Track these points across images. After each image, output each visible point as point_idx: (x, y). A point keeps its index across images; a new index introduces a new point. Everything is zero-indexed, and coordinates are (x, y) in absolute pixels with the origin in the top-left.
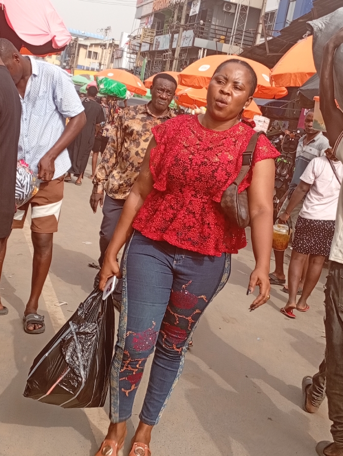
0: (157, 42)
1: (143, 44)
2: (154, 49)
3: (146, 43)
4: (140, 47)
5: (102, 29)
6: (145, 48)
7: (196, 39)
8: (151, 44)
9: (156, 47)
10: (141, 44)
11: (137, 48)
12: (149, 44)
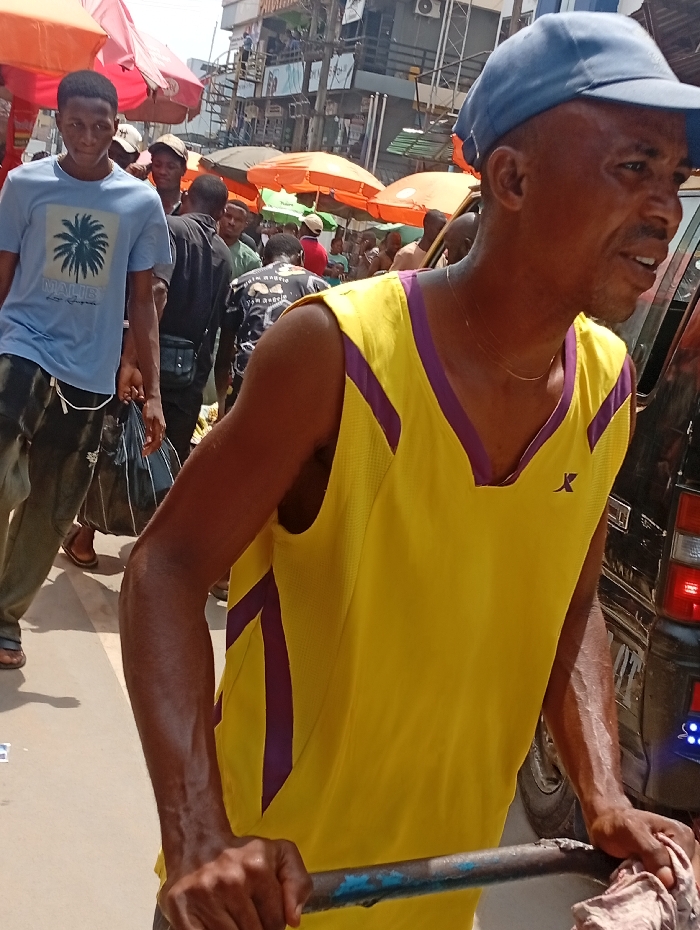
0: (270, 79)
1: (241, 82)
2: (264, 95)
3: (248, 80)
4: (235, 90)
6: (246, 91)
7: (359, 73)
8: (258, 84)
9: (268, 90)
10: (236, 83)
12: (254, 84)
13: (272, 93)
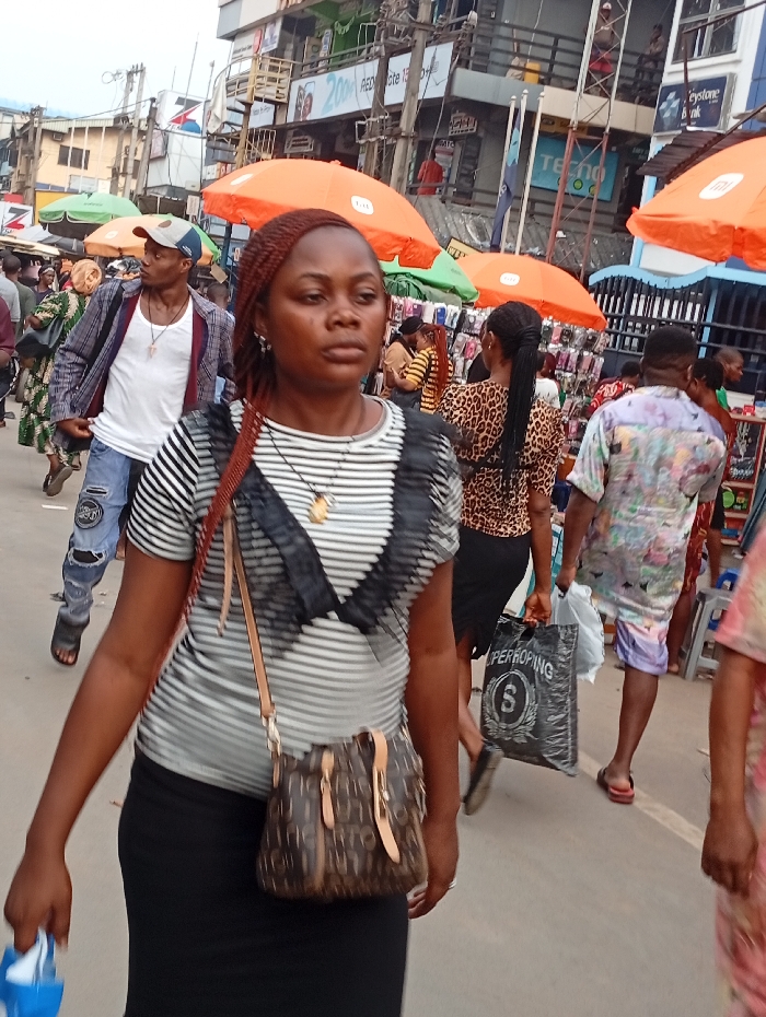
0: (300, 96)
1: (257, 105)
2: (291, 119)
3: (267, 101)
4: (247, 114)
5: (118, 74)
6: (262, 117)
7: (460, 72)
8: (280, 106)
9: (297, 114)
10: (248, 105)
11: (239, 119)
12: (272, 107)
13: (305, 115)
